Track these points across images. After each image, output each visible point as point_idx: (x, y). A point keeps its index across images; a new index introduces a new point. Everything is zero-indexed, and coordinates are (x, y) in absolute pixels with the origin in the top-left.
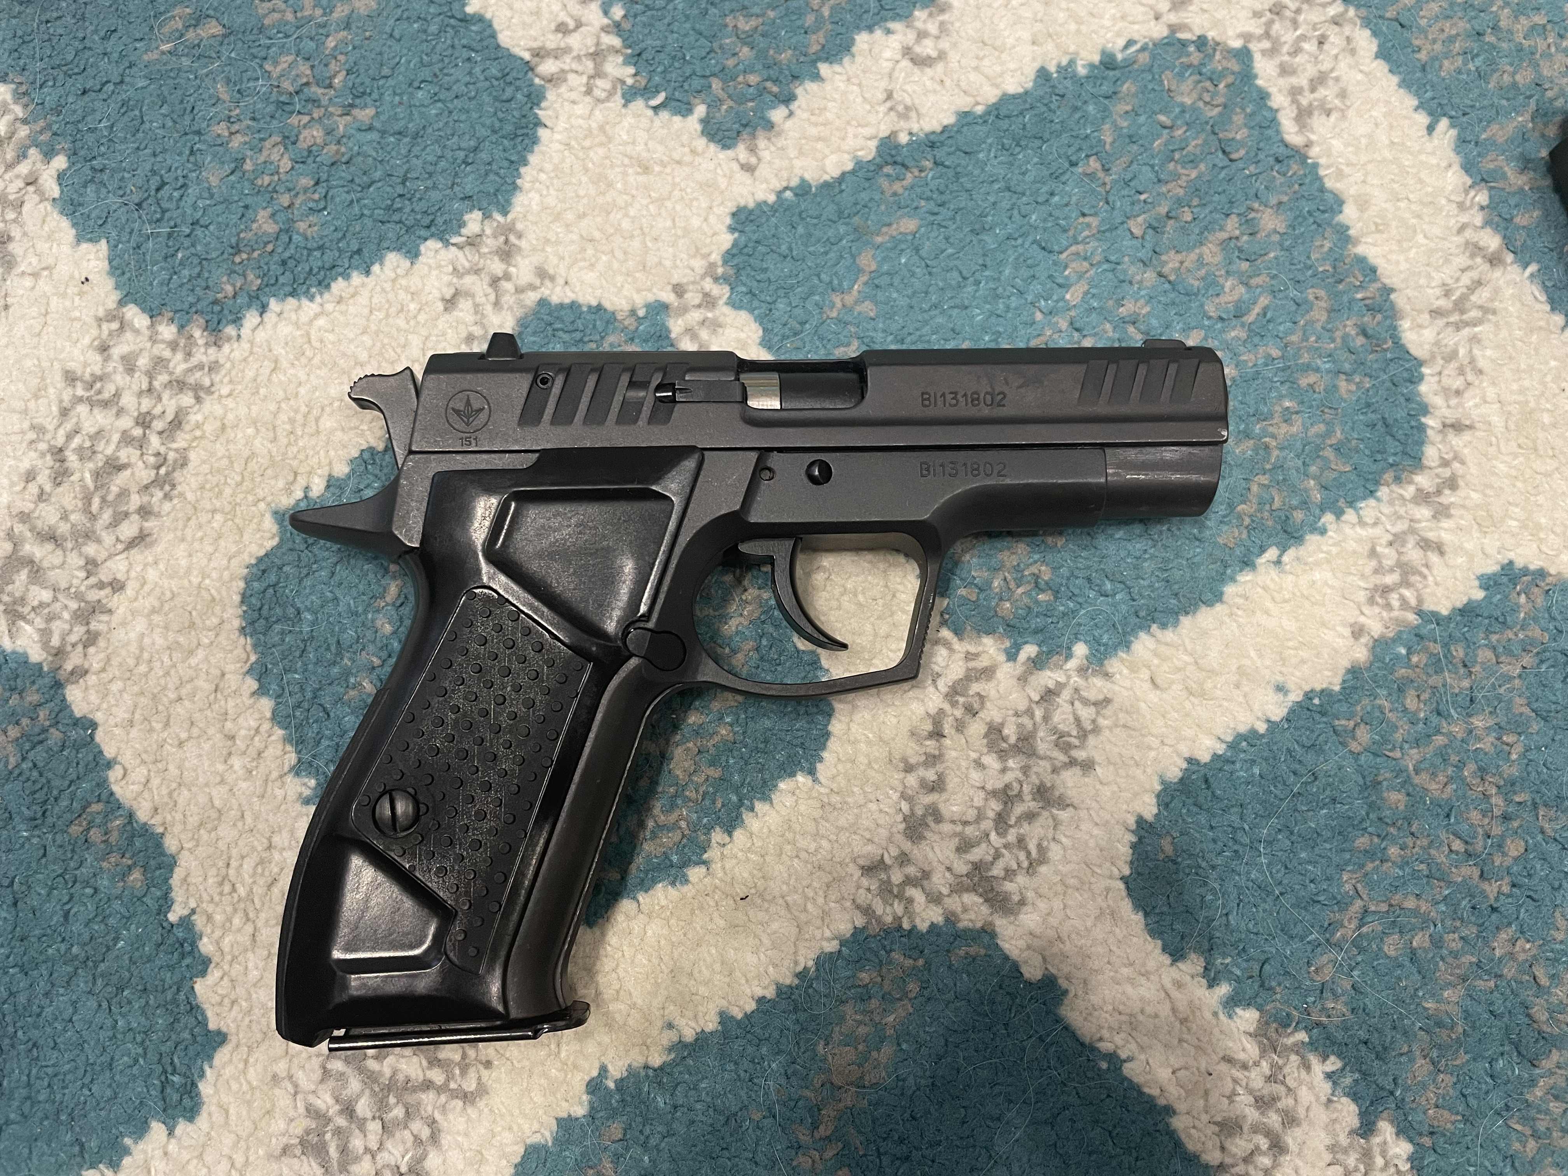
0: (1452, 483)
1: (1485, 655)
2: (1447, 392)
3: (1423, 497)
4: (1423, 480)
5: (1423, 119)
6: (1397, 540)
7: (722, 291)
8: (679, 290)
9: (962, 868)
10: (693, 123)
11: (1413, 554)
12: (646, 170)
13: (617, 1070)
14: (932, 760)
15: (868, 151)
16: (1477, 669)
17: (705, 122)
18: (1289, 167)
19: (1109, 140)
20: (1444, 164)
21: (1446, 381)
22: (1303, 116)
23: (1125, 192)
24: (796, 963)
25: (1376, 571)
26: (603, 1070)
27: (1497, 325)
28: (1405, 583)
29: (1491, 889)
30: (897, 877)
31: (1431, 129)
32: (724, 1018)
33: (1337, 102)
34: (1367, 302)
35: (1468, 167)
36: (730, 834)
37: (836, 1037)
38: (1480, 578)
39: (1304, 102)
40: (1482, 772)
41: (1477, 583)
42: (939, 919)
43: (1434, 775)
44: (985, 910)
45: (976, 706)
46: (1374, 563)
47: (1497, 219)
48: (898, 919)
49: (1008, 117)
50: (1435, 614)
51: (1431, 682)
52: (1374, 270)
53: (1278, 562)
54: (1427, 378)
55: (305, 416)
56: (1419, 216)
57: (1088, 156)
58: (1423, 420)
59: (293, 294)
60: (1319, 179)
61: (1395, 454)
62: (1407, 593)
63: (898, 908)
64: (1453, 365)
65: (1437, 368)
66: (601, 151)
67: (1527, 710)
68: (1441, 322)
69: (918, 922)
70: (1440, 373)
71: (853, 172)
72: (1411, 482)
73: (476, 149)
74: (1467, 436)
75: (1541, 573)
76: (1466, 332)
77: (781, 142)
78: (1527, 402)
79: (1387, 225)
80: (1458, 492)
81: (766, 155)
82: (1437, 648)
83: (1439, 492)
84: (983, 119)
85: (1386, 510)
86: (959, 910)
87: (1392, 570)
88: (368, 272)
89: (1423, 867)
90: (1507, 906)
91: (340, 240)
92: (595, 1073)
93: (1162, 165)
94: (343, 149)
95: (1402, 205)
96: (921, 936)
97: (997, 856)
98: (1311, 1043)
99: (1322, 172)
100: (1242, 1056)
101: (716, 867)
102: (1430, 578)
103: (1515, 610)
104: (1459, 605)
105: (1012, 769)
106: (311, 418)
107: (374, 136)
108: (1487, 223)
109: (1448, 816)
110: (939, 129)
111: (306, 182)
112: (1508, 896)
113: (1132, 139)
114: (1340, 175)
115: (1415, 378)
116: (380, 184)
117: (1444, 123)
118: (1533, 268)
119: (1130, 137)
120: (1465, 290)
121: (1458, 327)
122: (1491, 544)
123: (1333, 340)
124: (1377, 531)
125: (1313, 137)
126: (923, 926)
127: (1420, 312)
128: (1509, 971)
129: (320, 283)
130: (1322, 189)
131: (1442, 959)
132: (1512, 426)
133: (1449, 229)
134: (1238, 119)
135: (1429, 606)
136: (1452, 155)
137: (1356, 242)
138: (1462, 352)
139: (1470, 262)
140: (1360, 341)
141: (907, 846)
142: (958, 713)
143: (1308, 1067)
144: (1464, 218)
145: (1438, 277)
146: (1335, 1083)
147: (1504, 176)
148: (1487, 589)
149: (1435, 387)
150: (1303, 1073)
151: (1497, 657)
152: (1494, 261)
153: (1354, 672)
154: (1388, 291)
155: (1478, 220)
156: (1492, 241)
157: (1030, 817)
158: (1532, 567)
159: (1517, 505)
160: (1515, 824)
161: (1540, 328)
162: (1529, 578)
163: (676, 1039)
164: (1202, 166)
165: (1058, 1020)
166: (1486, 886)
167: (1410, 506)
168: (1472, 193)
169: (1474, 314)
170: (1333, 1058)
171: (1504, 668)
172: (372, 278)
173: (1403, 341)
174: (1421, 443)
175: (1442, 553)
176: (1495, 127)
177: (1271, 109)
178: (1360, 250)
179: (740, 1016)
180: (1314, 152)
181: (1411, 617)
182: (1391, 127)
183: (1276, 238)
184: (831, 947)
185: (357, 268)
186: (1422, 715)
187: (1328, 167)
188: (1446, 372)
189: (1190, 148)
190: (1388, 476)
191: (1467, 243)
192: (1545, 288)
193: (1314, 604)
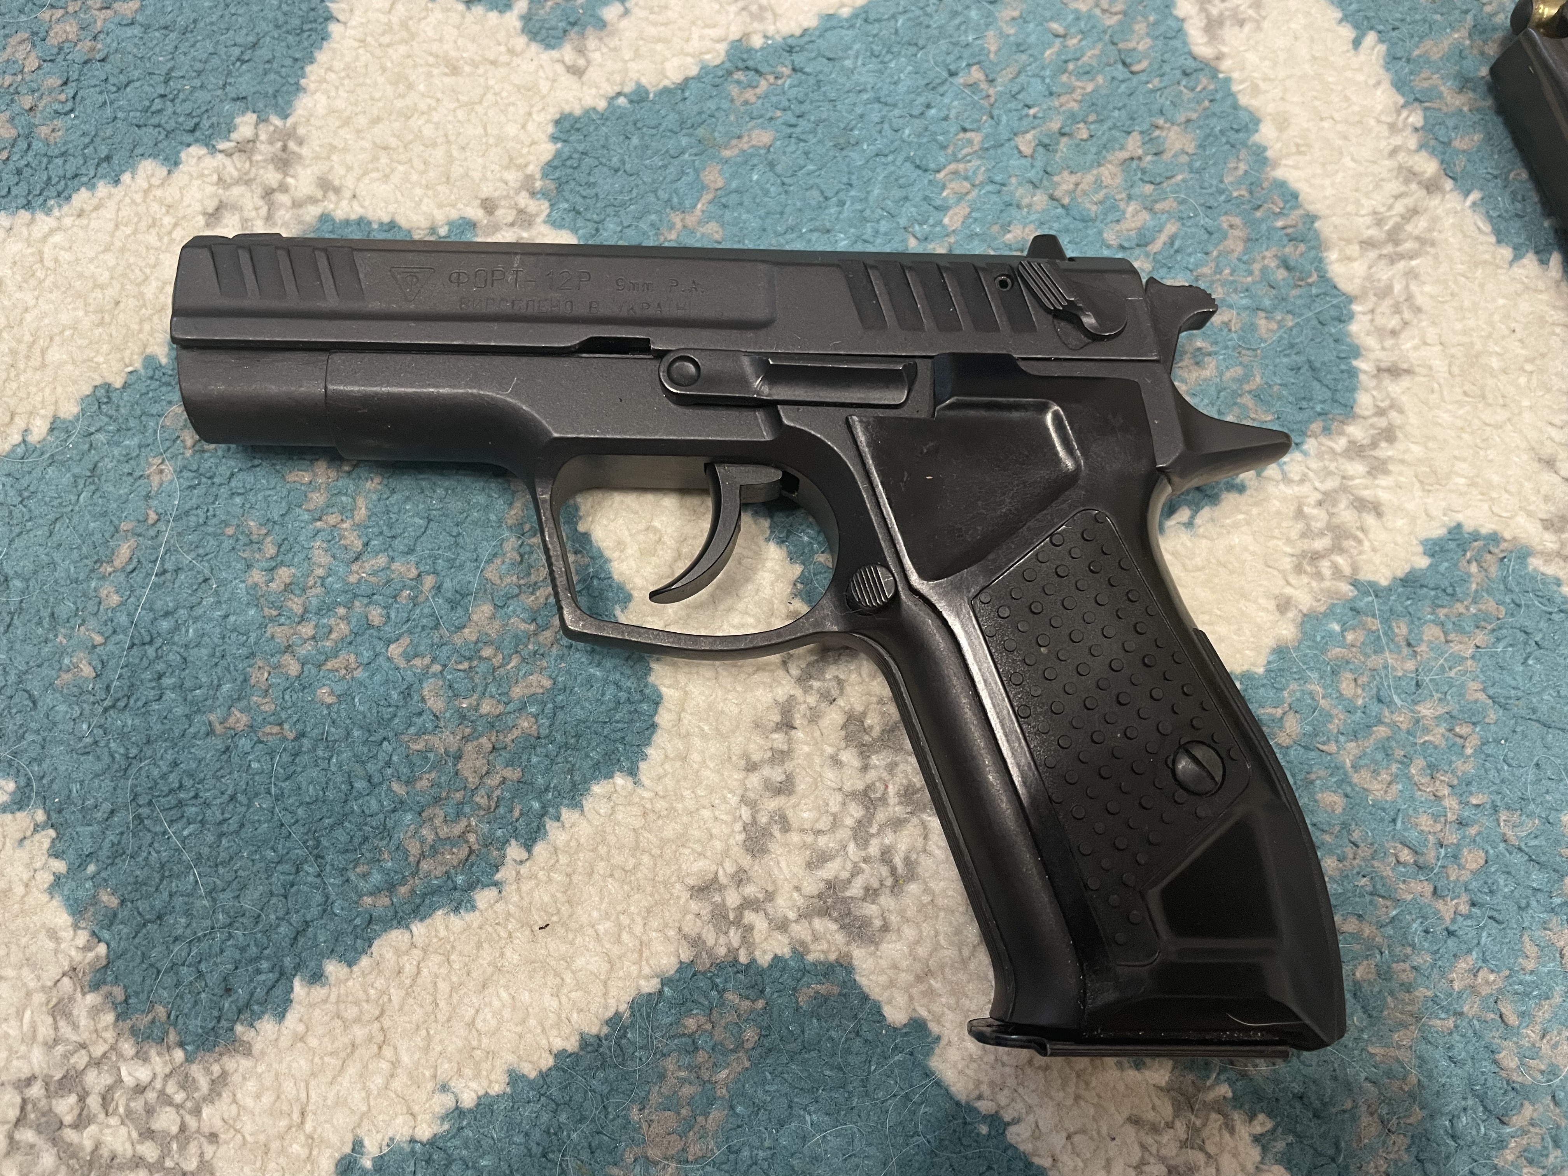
0: (1389, 435)
1: (1431, 632)
2: (1382, 333)
3: (1356, 451)
4: (1356, 431)
5: (1347, 32)
6: (1326, 500)
7: (542, 207)
8: (489, 206)
9: (811, 886)
10: (512, 20)
11: (1346, 515)
12: (455, 70)
13: (373, 1147)
14: (780, 756)
15: (717, 55)
16: (1422, 648)
17: (527, 19)
18: (1198, 81)
19: (993, 48)
20: (1372, 82)
21: (1380, 321)
22: (1213, 26)
23: (1012, 105)
24: (606, 1007)
25: (1303, 535)
26: (358, 1145)
27: (1436, 257)
28: (1338, 548)
29: (1446, 909)
30: (732, 899)
31: (1357, 43)
32: (514, 1078)
33: (1251, 12)
34: (1289, 231)
35: (1400, 85)
36: (529, 848)
37: (654, 1098)
38: (1424, 543)
39: (1215, 12)
40: (1432, 769)
41: (1420, 549)
42: (785, 951)
43: (1376, 772)
44: (840, 938)
45: (835, 693)
46: (1300, 526)
47: (1433, 142)
48: (733, 952)
49: (878, 20)
50: (1372, 584)
51: (1370, 664)
52: (1295, 196)
53: (1190, 524)
54: (1359, 317)
55: (31, 346)
56: (1345, 138)
57: (969, 65)
58: (1355, 363)
59: (28, 206)
60: (1230, 94)
61: (1324, 402)
62: (1340, 560)
63: (734, 936)
64: (1388, 302)
65: (1370, 306)
66: (403, 49)
67: (1482, 696)
68: (1373, 254)
69: (758, 954)
70: (1372, 311)
71: (698, 78)
72: (1342, 433)
73: (254, 46)
74: (1405, 382)
75: (1494, 538)
76: (1401, 265)
77: (614, 42)
78: (1472, 344)
79: (1309, 146)
80: (1397, 445)
81: (596, 56)
82: (1375, 624)
83: (1374, 445)
84: (850, 23)
85: (1314, 464)
86: (809, 939)
87: (1322, 534)
88: (117, 182)
89: (1364, 881)
90: (1465, 929)
91: (86, 146)
92: (347, 1149)
93: (1053, 77)
94: (99, 46)
95: (1326, 124)
96: (761, 972)
97: (856, 872)
98: (1235, 1098)
99: (1235, 88)
100: (1151, 1116)
101: (510, 889)
102: (1366, 544)
103: (1465, 580)
104: (1400, 574)
105: (876, 767)
106: (37, 350)
107: (137, 31)
108: (1421, 146)
109: (1394, 821)
110: (798, 32)
111: (55, 81)
112: (1467, 917)
113: (1020, 47)
114: (1255, 90)
115: (1344, 317)
116: (138, 84)
117: (1371, 38)
118: (1475, 195)
119: (1018, 45)
120: (1398, 219)
121: (1393, 260)
122: (1436, 503)
123: (1251, 273)
124: (1305, 489)
125: (1225, 49)
126: (764, 960)
127: (1349, 242)
128: (1470, 1008)
129: (59, 195)
130: (1236, 107)
131: (1391, 993)
132: (1456, 370)
133: (1380, 151)
134: (1140, 27)
135: (1365, 576)
136: (1382, 72)
137: (1275, 165)
138: (1397, 288)
139: (1403, 189)
140: (1282, 274)
141: (746, 861)
142: (812, 700)
143: (1232, 1131)
144: (1397, 140)
145: (1368, 205)
146: (1265, 1149)
147: (1440, 96)
148: (1432, 556)
149: (1368, 326)
150: (1227, 1136)
151: (1446, 634)
152: (1431, 187)
153: (1280, 651)
154: (1311, 218)
155: (1412, 142)
156: (1429, 166)
157: (897, 824)
158: (1484, 531)
159: (1465, 460)
160: (1473, 831)
161: (1485, 262)
162: (1480, 543)
163: (452, 1104)
164: (1100, 79)
165: (928, 1074)
166: (1440, 905)
167: (1341, 460)
168: (1405, 113)
169: (1409, 245)
170: (1261, 1117)
171: (1455, 648)
172: (120, 187)
173: (1330, 275)
174: (1352, 389)
175: (1379, 515)
176: (1428, 44)
177: (1177, 19)
178: (1279, 173)
179: (533, 1075)
180: (1225, 65)
181: (1346, 588)
182: (1312, 40)
183: (1184, 159)
184: (650, 986)
185: (104, 177)
186: (1360, 702)
187: (1242, 82)
188: (1379, 310)
189: (1085, 59)
190: (1316, 426)
191: (1400, 168)
192: (1490, 218)
193: (1231, 572)
